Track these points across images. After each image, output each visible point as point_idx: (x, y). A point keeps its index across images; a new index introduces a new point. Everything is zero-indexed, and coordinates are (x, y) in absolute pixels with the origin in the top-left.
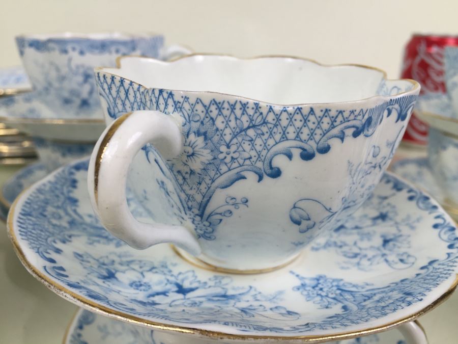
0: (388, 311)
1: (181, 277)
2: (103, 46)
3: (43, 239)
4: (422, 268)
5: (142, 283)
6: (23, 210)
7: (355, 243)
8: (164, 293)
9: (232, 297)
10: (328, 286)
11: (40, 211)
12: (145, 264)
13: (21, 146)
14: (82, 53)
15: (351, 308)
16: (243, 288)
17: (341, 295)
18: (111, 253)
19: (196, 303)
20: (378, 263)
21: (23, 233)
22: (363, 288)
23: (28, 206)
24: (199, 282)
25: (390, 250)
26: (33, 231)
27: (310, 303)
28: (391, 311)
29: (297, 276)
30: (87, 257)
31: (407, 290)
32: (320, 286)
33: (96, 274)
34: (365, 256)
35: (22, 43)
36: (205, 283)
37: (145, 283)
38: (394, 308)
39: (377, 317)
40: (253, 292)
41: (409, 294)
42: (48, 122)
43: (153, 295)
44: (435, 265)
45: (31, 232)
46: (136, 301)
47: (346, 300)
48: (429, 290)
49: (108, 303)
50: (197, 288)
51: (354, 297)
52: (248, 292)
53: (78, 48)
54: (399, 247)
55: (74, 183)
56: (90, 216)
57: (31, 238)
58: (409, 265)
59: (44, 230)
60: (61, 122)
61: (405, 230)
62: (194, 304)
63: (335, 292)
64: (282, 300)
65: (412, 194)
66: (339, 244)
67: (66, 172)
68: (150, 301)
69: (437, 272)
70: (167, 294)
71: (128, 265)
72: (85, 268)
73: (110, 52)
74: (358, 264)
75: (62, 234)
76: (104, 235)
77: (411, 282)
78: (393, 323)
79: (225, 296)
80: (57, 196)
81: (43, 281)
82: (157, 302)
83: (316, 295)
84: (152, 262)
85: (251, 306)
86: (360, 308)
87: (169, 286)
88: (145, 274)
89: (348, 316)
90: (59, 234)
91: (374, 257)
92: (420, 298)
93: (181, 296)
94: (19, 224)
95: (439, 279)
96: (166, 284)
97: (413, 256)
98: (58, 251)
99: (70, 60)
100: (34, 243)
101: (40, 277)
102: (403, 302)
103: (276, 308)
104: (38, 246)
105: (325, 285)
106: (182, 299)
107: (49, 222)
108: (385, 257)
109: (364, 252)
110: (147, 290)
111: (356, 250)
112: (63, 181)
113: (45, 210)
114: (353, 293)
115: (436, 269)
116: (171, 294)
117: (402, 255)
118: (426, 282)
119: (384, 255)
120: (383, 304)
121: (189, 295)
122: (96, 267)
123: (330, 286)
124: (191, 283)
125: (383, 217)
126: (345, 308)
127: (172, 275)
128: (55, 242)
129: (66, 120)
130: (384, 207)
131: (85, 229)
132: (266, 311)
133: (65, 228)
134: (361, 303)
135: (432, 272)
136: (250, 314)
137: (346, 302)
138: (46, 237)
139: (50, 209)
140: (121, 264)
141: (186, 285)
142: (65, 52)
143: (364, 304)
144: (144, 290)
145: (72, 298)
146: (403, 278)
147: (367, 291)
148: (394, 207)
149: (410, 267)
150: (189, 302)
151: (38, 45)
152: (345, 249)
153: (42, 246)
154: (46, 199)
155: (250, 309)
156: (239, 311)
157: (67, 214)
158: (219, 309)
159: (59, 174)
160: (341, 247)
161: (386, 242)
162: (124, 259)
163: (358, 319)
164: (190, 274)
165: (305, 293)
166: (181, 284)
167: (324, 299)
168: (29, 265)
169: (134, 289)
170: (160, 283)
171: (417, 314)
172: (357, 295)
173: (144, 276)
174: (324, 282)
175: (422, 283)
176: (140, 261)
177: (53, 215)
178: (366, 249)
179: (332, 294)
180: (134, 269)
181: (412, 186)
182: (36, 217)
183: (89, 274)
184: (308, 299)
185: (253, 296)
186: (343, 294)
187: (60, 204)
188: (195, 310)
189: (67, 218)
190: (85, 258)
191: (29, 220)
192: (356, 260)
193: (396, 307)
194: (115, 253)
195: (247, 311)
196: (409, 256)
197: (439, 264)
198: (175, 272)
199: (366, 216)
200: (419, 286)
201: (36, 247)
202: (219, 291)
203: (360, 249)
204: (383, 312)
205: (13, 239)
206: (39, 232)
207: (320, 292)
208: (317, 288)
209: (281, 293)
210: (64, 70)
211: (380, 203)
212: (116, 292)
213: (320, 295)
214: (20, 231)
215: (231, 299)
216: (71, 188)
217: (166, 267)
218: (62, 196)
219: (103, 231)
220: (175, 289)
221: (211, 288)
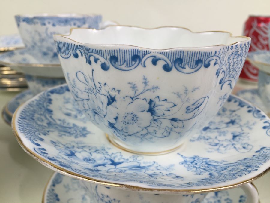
0: (237, 176)
1: (113, 156)
2: (66, 21)
3: (33, 132)
4: (257, 152)
5: (91, 159)
6: (21, 116)
7: (216, 138)
8: (104, 165)
9: (144, 167)
10: (200, 162)
11: (31, 116)
12: (92, 148)
13: (18, 80)
14: (54, 25)
15: (214, 175)
16: (150, 163)
17: (208, 167)
18: (72, 142)
19: (122, 171)
20: (230, 149)
21: (21, 129)
22: (221, 163)
23: (24, 113)
24: (124, 159)
25: (237, 142)
26: (27, 128)
27: (190, 172)
28: (239, 176)
29: (182, 156)
30: (59, 144)
31: (248, 164)
32: (195, 162)
33: (64, 153)
34: (222, 145)
35: (18, 19)
36: (128, 159)
37: (92, 159)
38: (240, 175)
39: (231, 180)
40: (155, 165)
41: (249, 166)
42: (34, 66)
43: (97, 166)
44: (265, 150)
45: (25, 128)
46: (87, 169)
47: (211, 170)
48: (261, 164)
49: (72, 169)
50: (123, 162)
51: (216, 168)
52: (153, 165)
53: (52, 22)
54: (243, 140)
55: (50, 101)
56: (60, 120)
57: (26, 131)
58: (249, 150)
59: (33, 127)
60: (42, 66)
61: (246, 130)
62: (121, 171)
63: (204, 165)
64: (173, 170)
65: (250, 109)
66: (206, 138)
67: (46, 95)
68: (96, 169)
69: (266, 154)
70: (105, 165)
71: (82, 149)
72: (57, 149)
73: (71, 25)
74: (218, 149)
75: (44, 130)
76: (68, 131)
77: (250, 159)
78: (240, 183)
79: (139, 167)
80: (41, 108)
81: (33, 156)
82: (100, 170)
83: (193, 167)
84: (96, 147)
85: (155, 173)
86: (220, 174)
87: (106, 161)
88: (92, 153)
89: (213, 179)
90: (42, 130)
91: (227, 145)
92: (256, 169)
93: (113, 167)
94: (19, 124)
95: (267, 158)
96: (105, 160)
97: (251, 145)
98: (42, 140)
99: (47, 29)
100: (28, 135)
101: (32, 154)
102: (246, 171)
103: (170, 174)
104: (30, 137)
105: (198, 161)
106: (114, 168)
107: (36, 123)
108: (234, 145)
109: (221, 143)
110: (94, 163)
111: (217, 142)
112: (44, 99)
113: (33, 116)
114: (215, 166)
115: (265, 152)
116: (107, 165)
117: (244, 144)
118: (259, 159)
119: (233, 144)
120: (234, 172)
121: (118, 166)
122: (64, 149)
123: (202, 162)
124: (119, 160)
125: (233, 122)
126: (211, 174)
127: (108, 155)
128: (40, 134)
129: (45, 65)
130: (233, 116)
131: (57, 127)
132: (164, 176)
133: (45, 126)
134: (220, 171)
135: (263, 154)
136: (155, 177)
137: (211, 171)
138: (34, 132)
139: (36, 116)
140: (78, 148)
141: (116, 160)
142: (44, 24)
143: (222, 172)
144: (92, 163)
145: (50, 166)
146: (245, 158)
147: (224, 165)
148: (239, 116)
149: (249, 151)
150: (118, 170)
151: (28, 21)
152: (210, 141)
153: (32, 136)
154: (34, 110)
155: (154, 175)
156: (148, 176)
157: (46, 118)
158: (136, 174)
159: (41, 95)
160: (207, 139)
161: (234, 137)
162: (80, 145)
163: (219, 181)
164: (119, 154)
165: (187, 166)
166: (113, 160)
167: (198, 169)
168: (25, 147)
169: (86, 162)
170: (101, 159)
171: (255, 178)
172: (218, 167)
173: (91, 155)
174: (197, 160)
175: (257, 160)
176: (89, 146)
177: (38, 119)
178: (223, 141)
179: (203, 166)
180: (85, 151)
181: (250, 104)
182: (29, 120)
183: (60, 153)
184: (188, 169)
185: (155, 167)
186: (209, 167)
187: (42, 113)
188: (122, 174)
189: (46, 121)
190: (57, 144)
191: (24, 121)
192: (217, 147)
193: (241, 174)
194: (74, 142)
195: (153, 175)
196: (248, 145)
197: (267, 150)
198: (110, 153)
199: (222, 122)
200: (255, 162)
201: (29, 137)
202: (136, 164)
203: (219, 141)
204: (234, 176)
205: (15, 132)
206: (30, 128)
207: (195, 165)
208: (194, 163)
209: (172, 165)
210: (44, 36)
211: (231, 114)
212: (76, 163)
213: (196, 167)
214: (19, 127)
215: (143, 168)
216: (48, 104)
217: (105, 150)
218: (43, 108)
219: (68, 129)
220: (111, 162)
221: (131, 162)
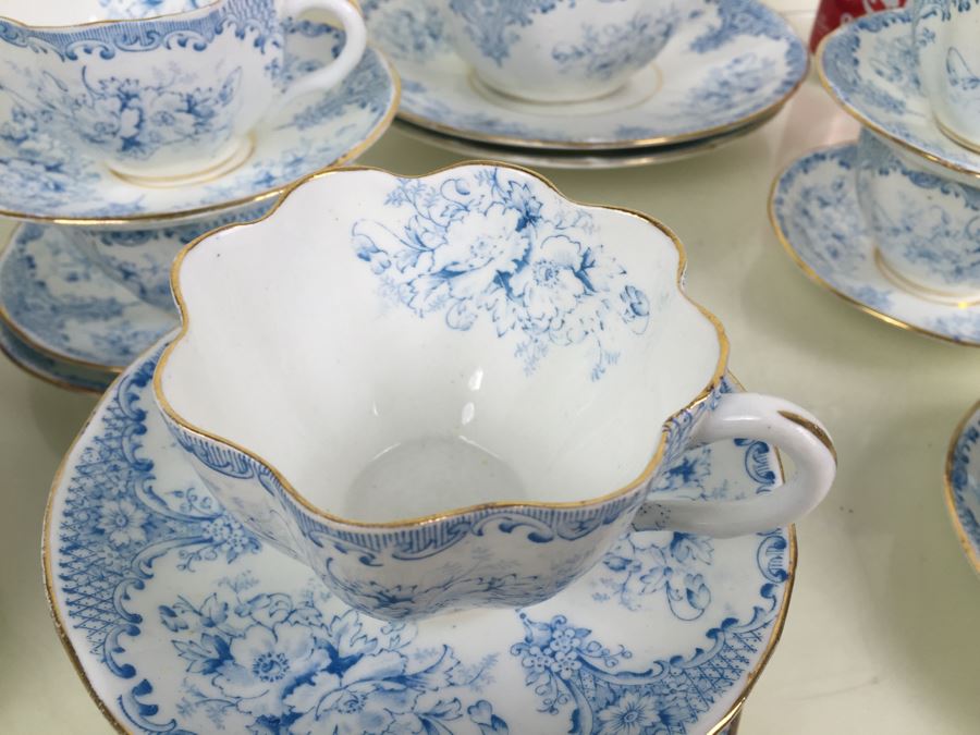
1: (337, 626)
3: (107, 602)
4: (712, 633)
5: (274, 658)
6: (65, 539)
8: (309, 678)
9: (414, 681)
10: (565, 647)
11: (92, 523)
12: (277, 604)
14: (106, 55)
15: (583, 724)
17: (579, 674)
18: (220, 584)
19: (356, 701)
20: (655, 590)
21: (72, 609)
22: (614, 663)
23: (68, 521)
24: (365, 637)
25: (680, 561)
26: (89, 590)
27: (531, 691)
29: (522, 618)
30: (183, 612)
31: (667, 703)
32: (553, 646)
33: (200, 664)
34: (639, 568)
36: (375, 640)
37: (279, 656)
40: (447, 662)
41: (665, 719)
43: (291, 690)
44: (729, 635)
45: (86, 595)
47: (583, 691)
48: (695, 717)
50: (361, 655)
51: (596, 687)
52: (440, 661)
53: (96, 48)
54: (694, 558)
55: (140, 421)
56: (178, 493)
57: (88, 613)
58: (696, 613)
59: (105, 573)
62: (353, 703)
63: (573, 664)
64: (489, 681)
67: (123, 400)
68: (286, 712)
69: (725, 659)
70: (314, 679)
71: (250, 613)
72: (181, 654)
75: (135, 563)
76: (206, 535)
77: (683, 672)
79: (401, 679)
80: (116, 468)
83: (543, 669)
84: (290, 598)
85: (440, 703)
87: (316, 657)
88: (283, 631)
90: (131, 568)
91: (652, 571)
93: (334, 681)
94: (65, 584)
95: (720, 683)
96: (312, 652)
97: (708, 591)
99: (84, 70)
100: (96, 631)
103: (478, 705)
104: (103, 637)
105: (561, 644)
106: (336, 690)
107: (111, 544)
108: (668, 576)
109: (638, 558)
110: (281, 677)
111: (627, 552)
112: (120, 424)
113: (99, 518)
115: (727, 647)
116: (319, 678)
117: (694, 579)
118: (700, 684)
119: (667, 571)
121: (348, 677)
122: (198, 638)
123: (568, 649)
124: (352, 644)
125: (687, 471)
126: (576, 719)
127: (322, 626)
128: (127, 597)
131: (172, 531)
132: (461, 715)
133: (139, 544)
134: (600, 710)
135: (718, 654)
137: (582, 698)
138: (111, 592)
139: (109, 507)
140: (239, 612)
141: (345, 650)
143: (603, 715)
144: (277, 679)
146: (676, 653)
147: (618, 675)
149: (697, 618)
150: (346, 697)
153: (109, 629)
154: (97, 486)
155: (437, 715)
156: (418, 726)
157: (139, 505)
158: (389, 720)
161: (677, 538)
162: (243, 596)
164: (352, 618)
165: (528, 662)
166: (336, 646)
167: (553, 683)
169: (262, 678)
170: (302, 649)
172: (601, 682)
173: (276, 638)
174: (560, 637)
175: (694, 688)
176: (270, 597)
177: (115, 520)
178: (643, 550)
179: (567, 669)
180: (259, 623)
182: (88, 545)
183: (188, 670)
184: (529, 679)
185: (446, 672)
186: (582, 673)
187: (121, 486)
189: (139, 517)
190: (179, 616)
191: (78, 560)
192: (620, 577)
194: (228, 582)
195: (432, 721)
196: (703, 586)
197: (735, 635)
198: (328, 616)
201: (100, 643)
202: (394, 662)
203: (634, 549)
206: (97, 584)
207: (550, 662)
208: (548, 651)
209: (491, 661)
213: (549, 669)
215: (411, 686)
216: (136, 439)
217: (313, 606)
218: (123, 465)
219: (204, 524)
220: (327, 662)
221: (384, 653)
